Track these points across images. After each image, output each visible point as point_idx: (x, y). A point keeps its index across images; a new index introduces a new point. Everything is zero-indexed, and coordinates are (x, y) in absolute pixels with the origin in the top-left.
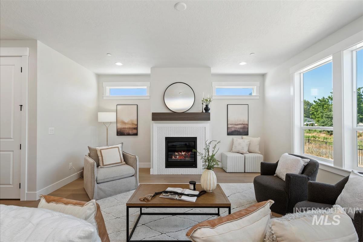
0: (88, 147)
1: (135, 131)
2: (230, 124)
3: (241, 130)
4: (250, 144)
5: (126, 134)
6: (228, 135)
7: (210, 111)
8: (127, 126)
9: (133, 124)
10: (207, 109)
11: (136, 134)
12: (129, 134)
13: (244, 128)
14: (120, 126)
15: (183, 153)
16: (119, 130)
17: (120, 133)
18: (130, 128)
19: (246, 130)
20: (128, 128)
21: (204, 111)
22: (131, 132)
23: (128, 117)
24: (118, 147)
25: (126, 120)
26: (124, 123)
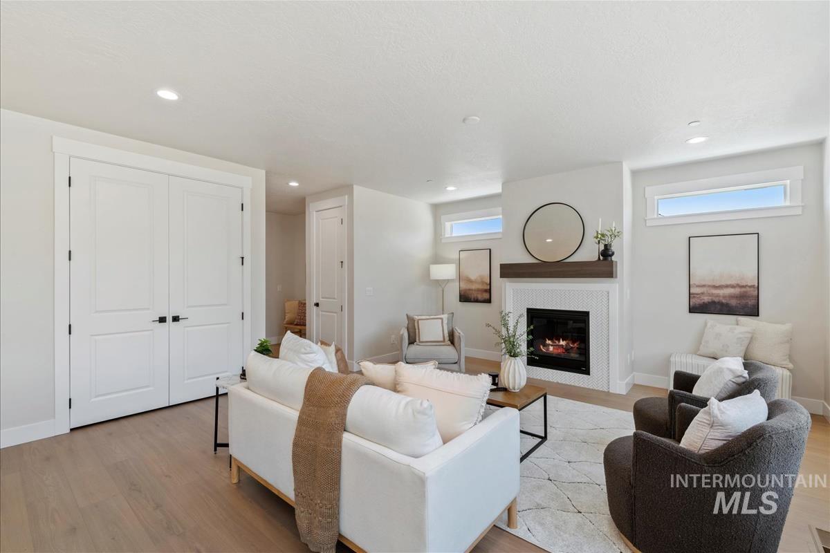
0: (407, 315)
1: (486, 296)
2: (698, 286)
3: (733, 302)
4: (752, 340)
5: (472, 299)
6: (690, 312)
7: (614, 258)
8: (474, 287)
9: (483, 283)
10: (606, 253)
11: (489, 301)
12: (477, 301)
13: (742, 296)
14: (464, 286)
15: (562, 343)
16: (462, 293)
17: (465, 298)
18: (478, 290)
19: (751, 302)
20: (475, 290)
21: (601, 258)
22: (480, 297)
23: (477, 271)
24: (442, 319)
25: (473, 277)
26: (469, 281)
